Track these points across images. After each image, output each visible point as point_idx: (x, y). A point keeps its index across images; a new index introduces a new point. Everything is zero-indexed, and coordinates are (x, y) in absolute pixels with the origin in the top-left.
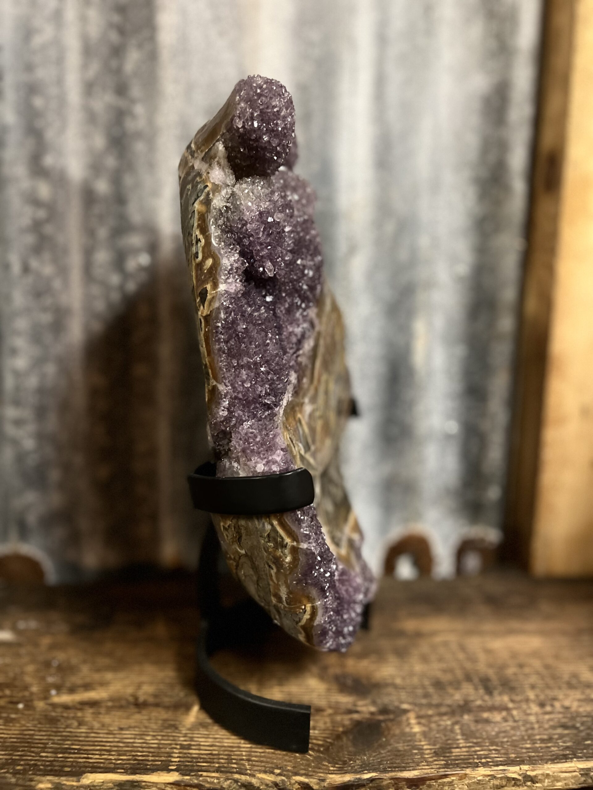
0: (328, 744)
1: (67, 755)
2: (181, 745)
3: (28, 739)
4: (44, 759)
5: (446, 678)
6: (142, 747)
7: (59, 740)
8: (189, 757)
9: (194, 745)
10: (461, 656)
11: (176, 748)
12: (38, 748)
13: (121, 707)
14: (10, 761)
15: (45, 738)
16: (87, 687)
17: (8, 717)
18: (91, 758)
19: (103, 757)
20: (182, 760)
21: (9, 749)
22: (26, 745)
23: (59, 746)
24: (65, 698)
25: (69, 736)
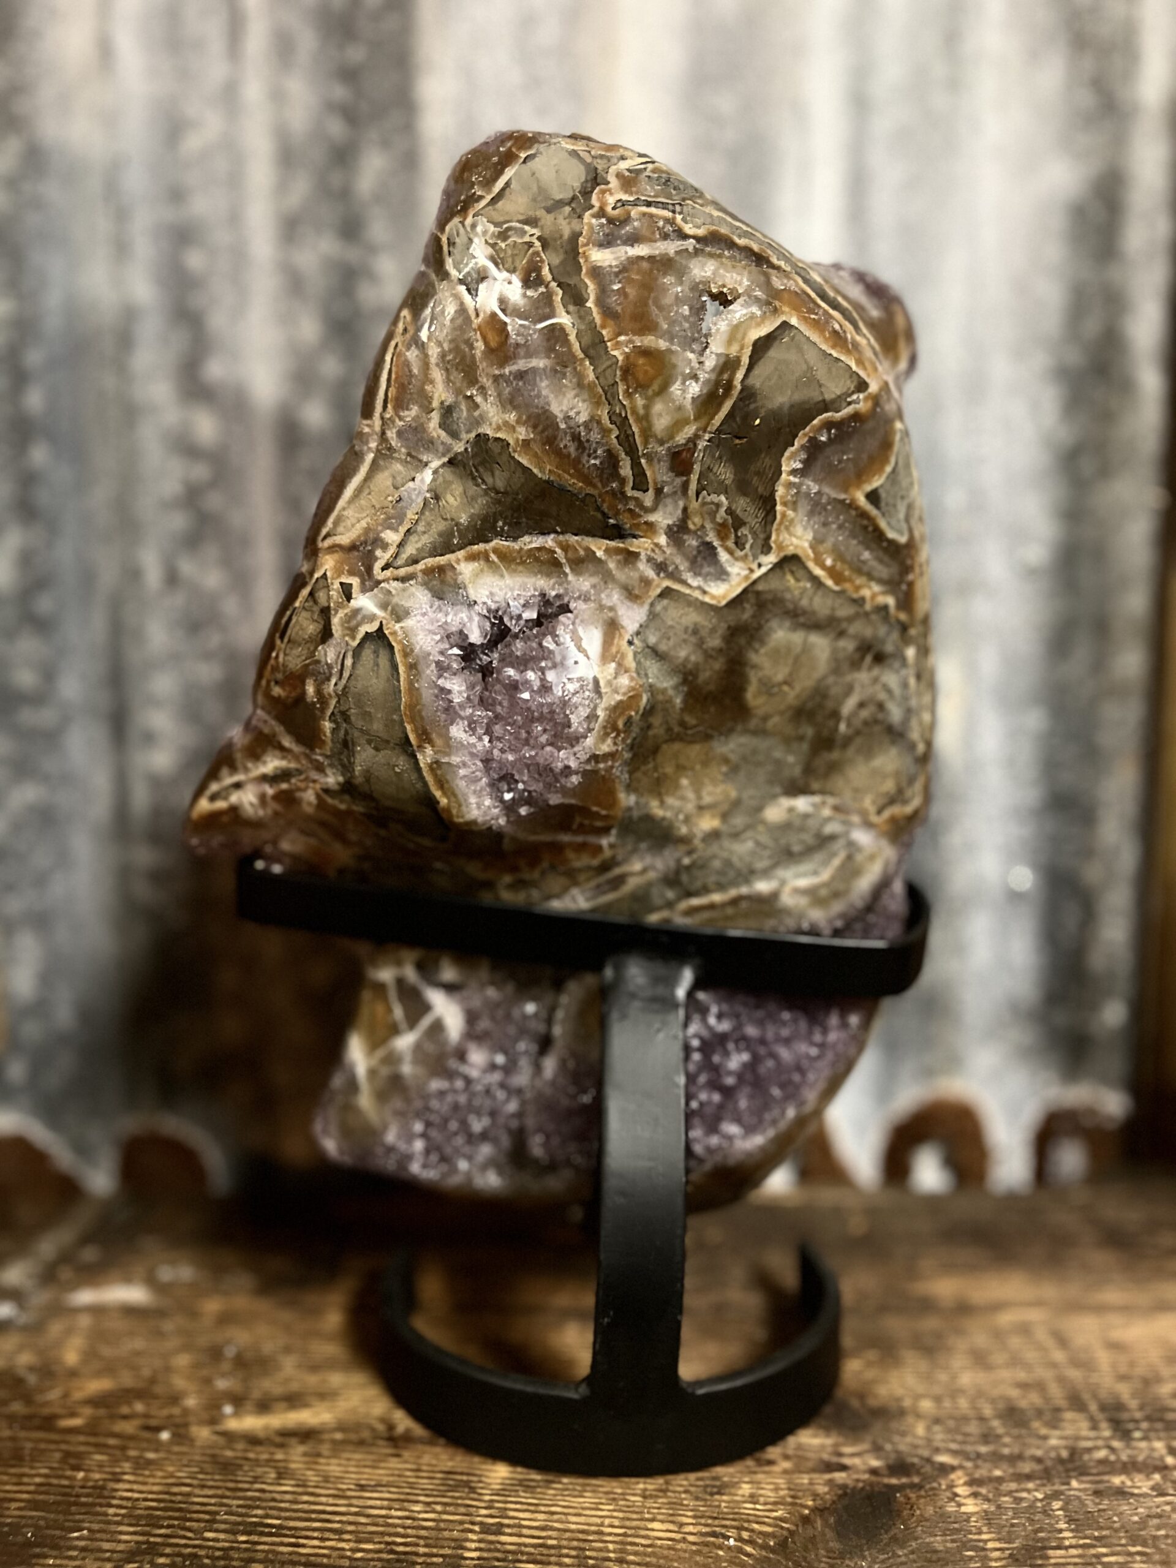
0: (785, 1533)
1: (255, 1538)
2: (481, 1524)
3: (180, 1502)
4: (211, 1543)
5: (1028, 1401)
6: (404, 1527)
7: (239, 1506)
8: (498, 1551)
9: (509, 1526)
10: (1059, 1356)
11: (471, 1531)
12: (198, 1521)
13: (361, 1443)
14: (144, 1546)
15: (213, 1501)
16: (294, 1400)
17: (141, 1457)
18: (304, 1546)
19: (328, 1543)
20: (485, 1555)
21: (143, 1522)
22: (177, 1514)
23: (239, 1519)
24: (251, 1422)
25: (259, 1499)
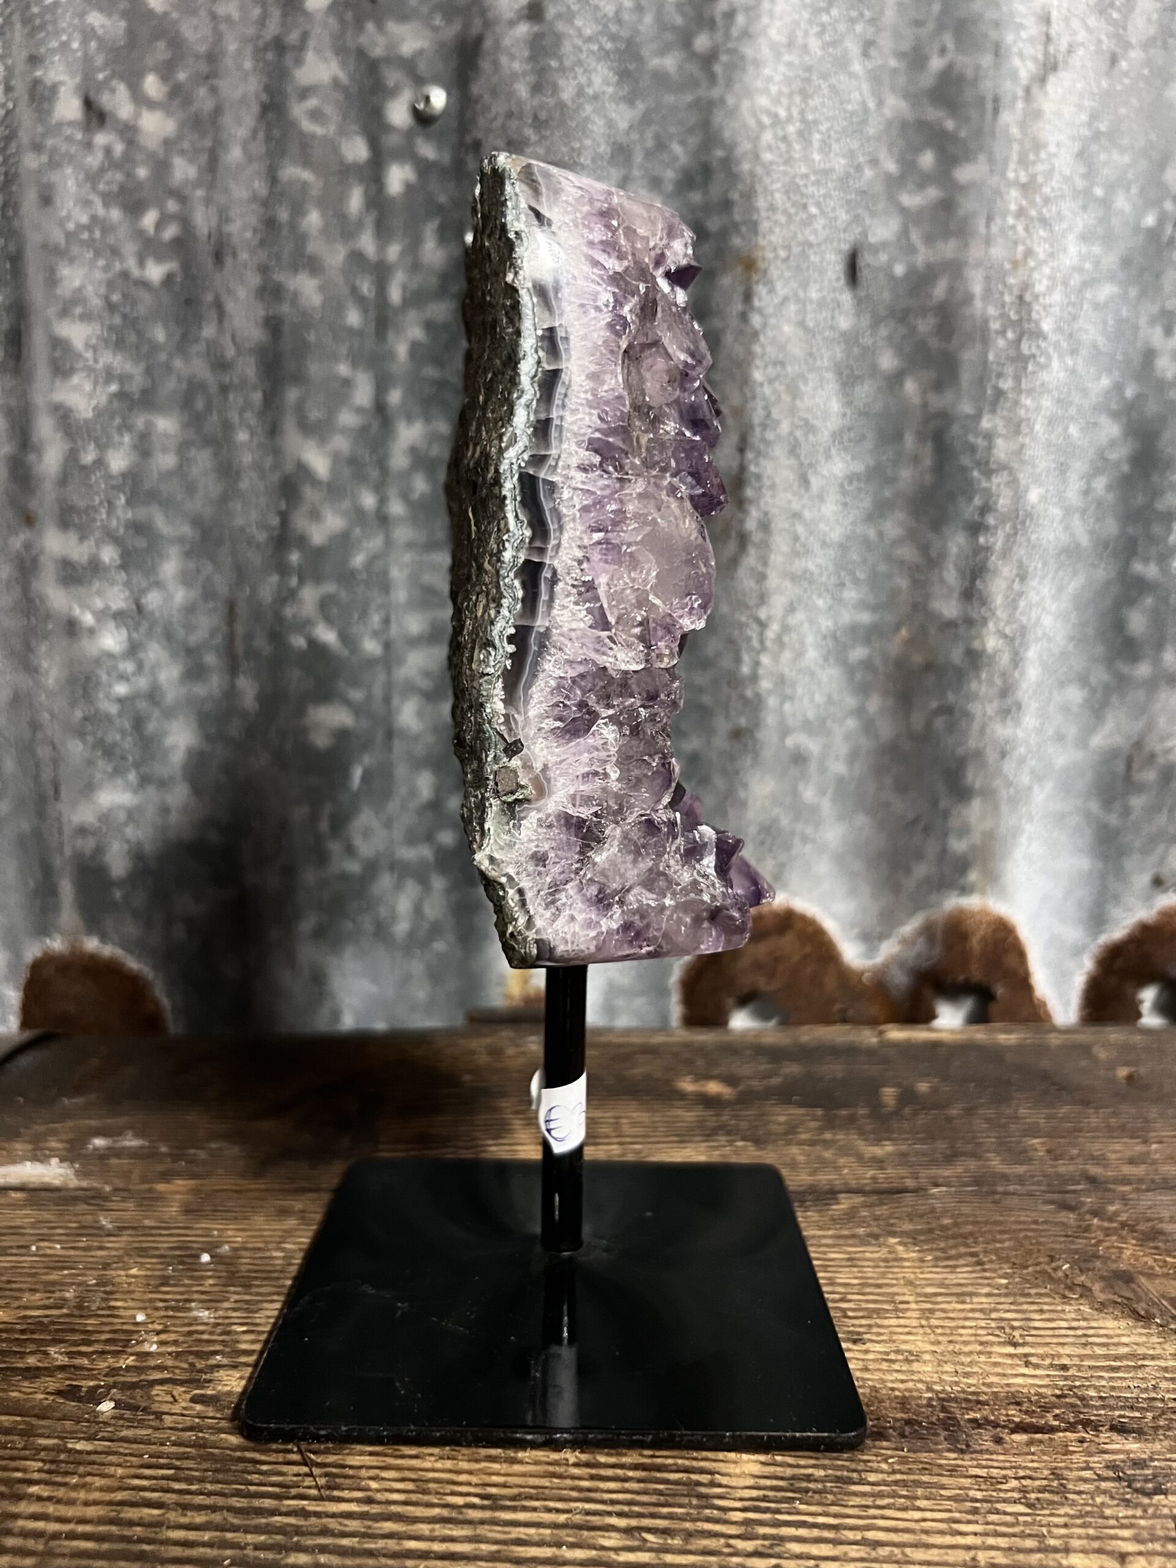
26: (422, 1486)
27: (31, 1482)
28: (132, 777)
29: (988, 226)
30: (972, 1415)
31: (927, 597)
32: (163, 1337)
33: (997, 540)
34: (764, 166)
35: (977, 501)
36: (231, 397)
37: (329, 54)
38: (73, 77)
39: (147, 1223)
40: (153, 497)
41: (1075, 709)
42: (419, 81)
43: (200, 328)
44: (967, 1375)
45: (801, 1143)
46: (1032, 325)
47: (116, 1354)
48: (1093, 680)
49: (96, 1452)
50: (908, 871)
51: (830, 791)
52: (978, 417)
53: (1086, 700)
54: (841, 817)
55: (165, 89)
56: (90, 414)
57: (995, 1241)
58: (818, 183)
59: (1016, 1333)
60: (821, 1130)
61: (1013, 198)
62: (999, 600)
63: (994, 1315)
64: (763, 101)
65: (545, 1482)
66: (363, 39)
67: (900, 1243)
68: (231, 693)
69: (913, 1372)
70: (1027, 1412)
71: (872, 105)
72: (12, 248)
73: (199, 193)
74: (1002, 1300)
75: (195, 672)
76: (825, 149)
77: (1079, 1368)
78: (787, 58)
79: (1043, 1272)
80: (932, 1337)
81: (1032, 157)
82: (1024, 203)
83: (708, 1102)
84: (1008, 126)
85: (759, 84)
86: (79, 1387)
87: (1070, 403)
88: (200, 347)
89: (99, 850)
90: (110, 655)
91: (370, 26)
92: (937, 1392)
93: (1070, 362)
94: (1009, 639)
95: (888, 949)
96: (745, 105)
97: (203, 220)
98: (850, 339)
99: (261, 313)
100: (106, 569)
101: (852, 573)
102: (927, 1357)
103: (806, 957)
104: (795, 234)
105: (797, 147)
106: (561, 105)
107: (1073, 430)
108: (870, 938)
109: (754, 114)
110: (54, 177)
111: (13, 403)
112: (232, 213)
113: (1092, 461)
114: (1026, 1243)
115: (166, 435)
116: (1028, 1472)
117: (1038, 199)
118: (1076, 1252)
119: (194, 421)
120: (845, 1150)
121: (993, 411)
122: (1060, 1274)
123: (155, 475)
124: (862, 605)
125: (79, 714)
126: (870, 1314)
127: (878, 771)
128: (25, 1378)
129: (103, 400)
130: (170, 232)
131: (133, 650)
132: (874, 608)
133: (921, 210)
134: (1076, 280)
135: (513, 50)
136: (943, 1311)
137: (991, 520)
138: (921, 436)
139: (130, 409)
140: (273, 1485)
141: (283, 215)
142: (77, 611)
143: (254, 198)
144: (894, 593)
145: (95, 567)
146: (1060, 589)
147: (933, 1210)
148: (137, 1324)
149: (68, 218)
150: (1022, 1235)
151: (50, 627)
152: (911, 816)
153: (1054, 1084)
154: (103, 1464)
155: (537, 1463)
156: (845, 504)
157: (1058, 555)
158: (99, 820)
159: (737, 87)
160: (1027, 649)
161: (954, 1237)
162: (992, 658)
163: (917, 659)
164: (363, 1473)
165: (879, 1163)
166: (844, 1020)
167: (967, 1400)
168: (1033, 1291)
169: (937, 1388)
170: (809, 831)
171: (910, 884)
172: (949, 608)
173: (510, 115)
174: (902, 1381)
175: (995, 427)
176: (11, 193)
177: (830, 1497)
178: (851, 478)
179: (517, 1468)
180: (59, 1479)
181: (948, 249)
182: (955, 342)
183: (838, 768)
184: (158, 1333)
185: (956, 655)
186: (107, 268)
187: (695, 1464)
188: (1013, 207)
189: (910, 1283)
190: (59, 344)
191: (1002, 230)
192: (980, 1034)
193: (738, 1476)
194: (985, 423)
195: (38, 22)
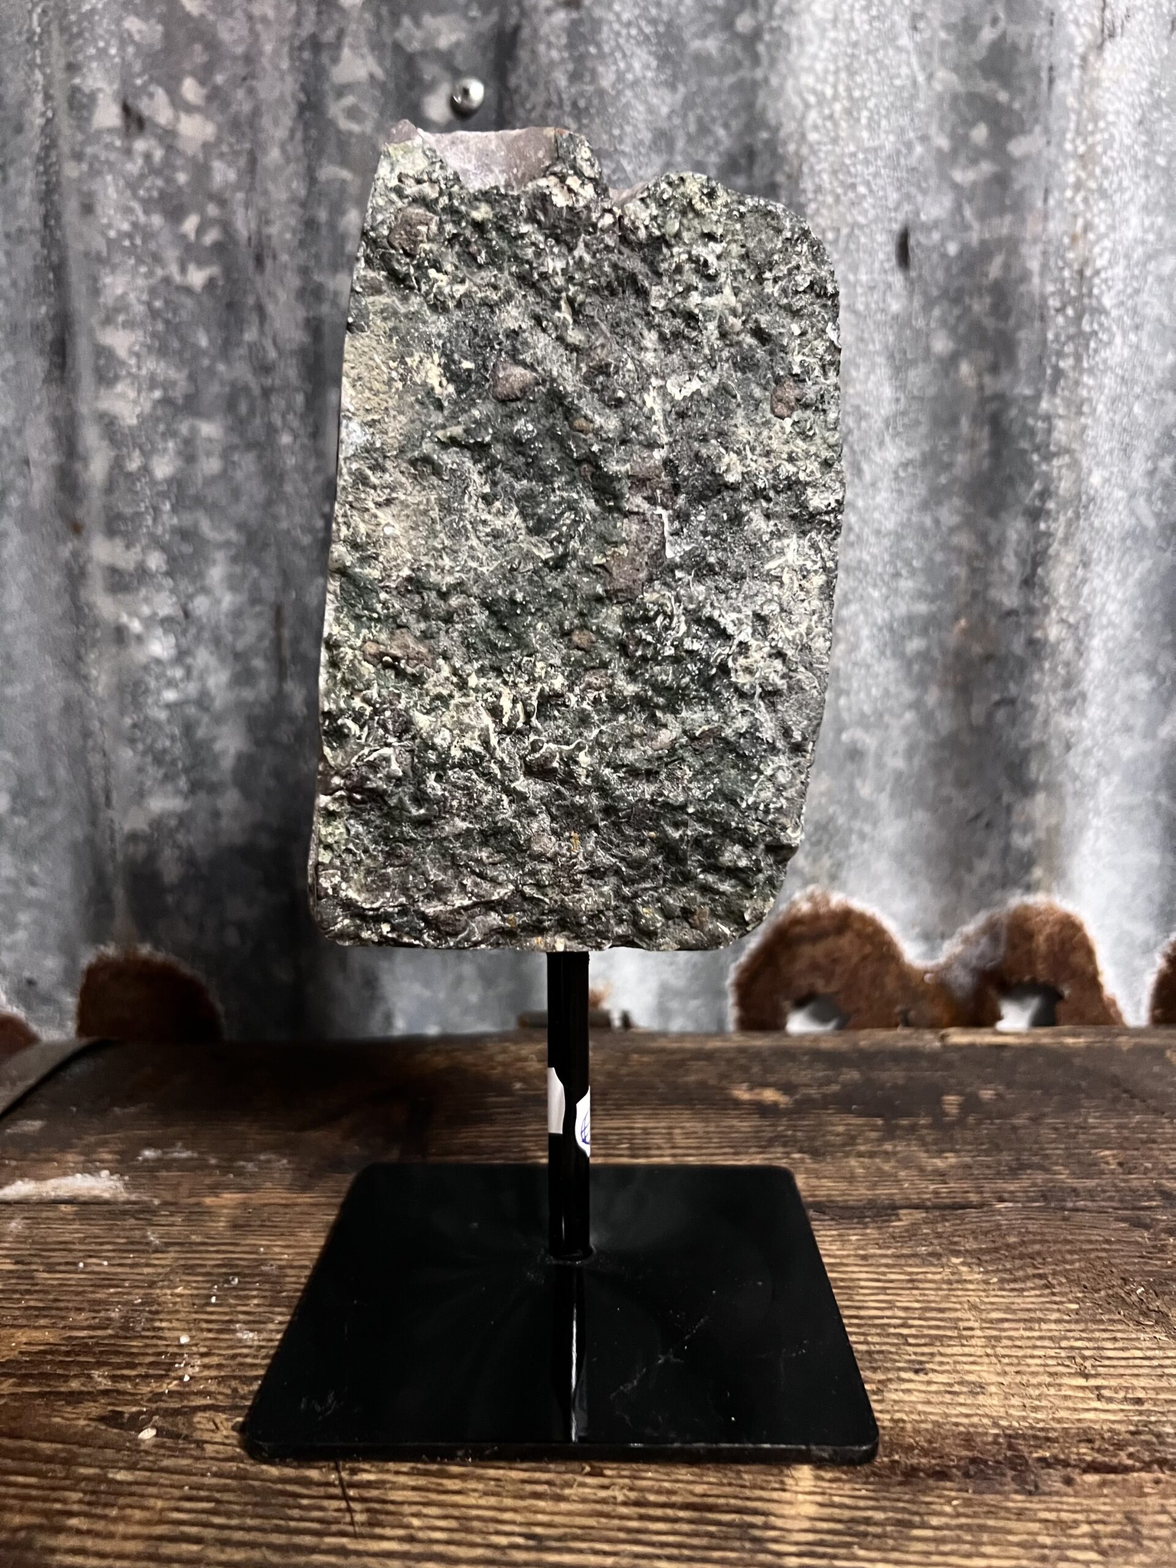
26: (465, 1524)
27: (71, 1514)
28: (183, 783)
29: (1045, 200)
30: (1040, 1453)
31: (987, 586)
32: (206, 1360)
33: (1059, 528)
34: (811, 147)
35: (1037, 486)
36: (273, 399)
37: (365, 50)
38: (111, 83)
39: (195, 1238)
40: (198, 502)
41: (1143, 697)
42: (456, 74)
43: (241, 331)
44: (1036, 1409)
45: (860, 1155)
46: (1094, 302)
47: (160, 1378)
48: (1162, 669)
49: (137, 1483)
50: (970, 869)
51: (888, 787)
52: (1037, 398)
53: (1154, 690)
54: (898, 815)
55: (204, 92)
56: (134, 421)
57: (1065, 1262)
58: (867, 162)
59: (1088, 1364)
60: (880, 1141)
61: (1071, 171)
62: (1062, 588)
63: (1064, 1344)
64: (808, 80)
65: (591, 1522)
66: (399, 35)
67: (963, 1264)
68: (280, 697)
69: (979, 1406)
70: (1099, 1451)
71: (921, 78)
72: (55, 258)
73: (240, 196)
74: (1073, 1326)
75: (244, 677)
76: (873, 126)
77: (1155, 1402)
78: (832, 34)
79: (1116, 1296)
80: (999, 1367)
81: (1090, 127)
82: (1083, 175)
83: (763, 1110)
84: (1064, 95)
85: (805, 62)
86: (121, 1413)
87: (1134, 382)
88: (243, 351)
89: (152, 857)
90: (158, 661)
91: (406, 21)
92: (1003, 1428)
93: (1133, 337)
94: (1073, 628)
95: (950, 948)
96: (790, 83)
97: (243, 224)
98: (901, 322)
99: (301, 313)
100: (152, 576)
101: (909, 564)
102: (993, 1389)
103: (864, 958)
104: (842, 216)
105: (843, 124)
106: (601, 93)
107: (1137, 409)
108: (931, 938)
109: (800, 94)
110: (96, 185)
111: (59, 413)
112: (272, 216)
113: (1157, 441)
114: (1098, 1263)
115: (210, 440)
116: (1100, 1517)
117: (1098, 171)
118: (1151, 1273)
119: (238, 425)
120: (906, 1163)
121: (1053, 392)
122: (1134, 1298)
123: (200, 482)
124: (921, 595)
125: (128, 721)
126: (933, 1340)
127: (938, 766)
128: (68, 1403)
129: (147, 407)
130: (212, 236)
131: (182, 656)
132: (932, 599)
133: (974, 184)
134: (1138, 253)
135: (552, 39)
136: (1010, 1338)
137: (1051, 505)
138: (975, 420)
139: (174, 416)
140: (312, 1520)
141: (323, 215)
142: (125, 619)
143: (293, 199)
144: (951, 582)
145: (142, 573)
146: (1126, 575)
147: (998, 1227)
148: (181, 1346)
149: (109, 226)
150: (1093, 1255)
151: (99, 634)
152: (972, 812)
153: (1126, 1091)
154: (142, 1496)
155: (584, 1500)
156: (900, 492)
157: (1123, 539)
158: (150, 825)
159: (782, 67)
160: (1092, 636)
161: (1022, 1257)
162: (1055, 648)
163: (977, 649)
164: (407, 1509)
165: (941, 1175)
166: (907, 1024)
167: (1035, 1437)
168: (1105, 1317)
169: (1004, 1423)
170: (867, 828)
171: (972, 880)
172: (1009, 598)
173: (549, 104)
174: (967, 1416)
175: (1055, 406)
176: (52, 203)
177: (891, 1542)
178: (905, 465)
179: (564, 1506)
180: (99, 1511)
181: (1004, 226)
182: (1012, 322)
183: (897, 763)
184: (203, 1355)
185: (1018, 646)
186: (150, 274)
187: (749, 1504)
188: (1071, 179)
189: (974, 1307)
190: (104, 353)
191: (1060, 204)
192: (1045, 1037)
193: (793, 1518)
194: (1044, 405)
195: (75, 30)
